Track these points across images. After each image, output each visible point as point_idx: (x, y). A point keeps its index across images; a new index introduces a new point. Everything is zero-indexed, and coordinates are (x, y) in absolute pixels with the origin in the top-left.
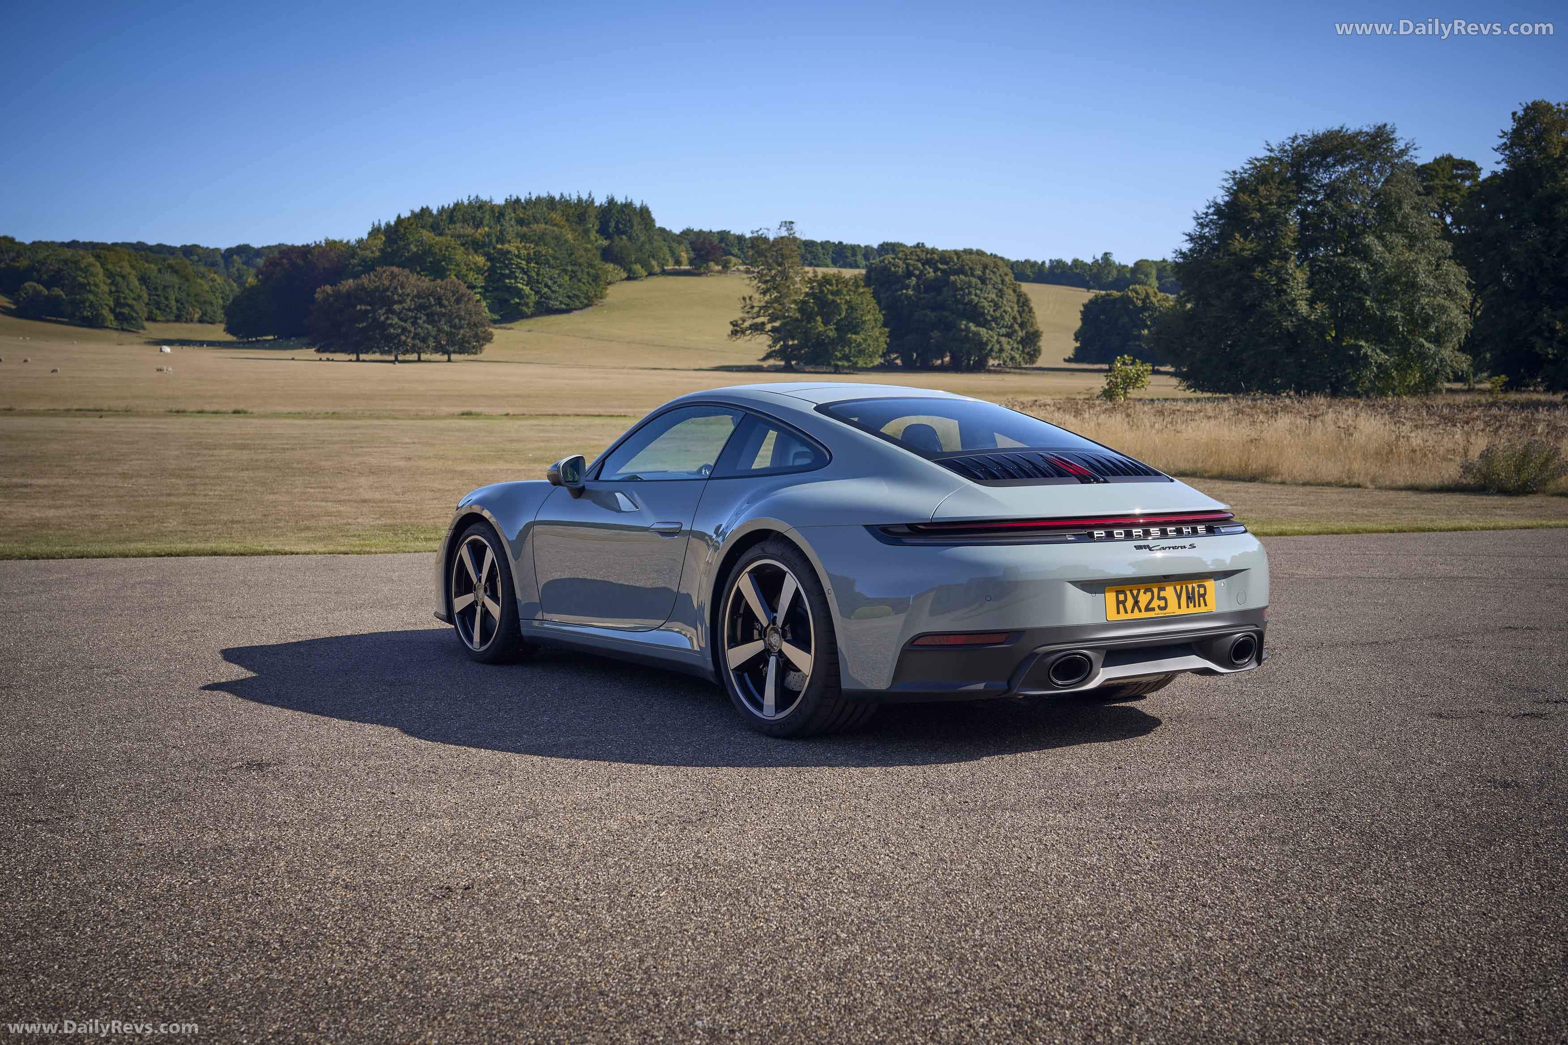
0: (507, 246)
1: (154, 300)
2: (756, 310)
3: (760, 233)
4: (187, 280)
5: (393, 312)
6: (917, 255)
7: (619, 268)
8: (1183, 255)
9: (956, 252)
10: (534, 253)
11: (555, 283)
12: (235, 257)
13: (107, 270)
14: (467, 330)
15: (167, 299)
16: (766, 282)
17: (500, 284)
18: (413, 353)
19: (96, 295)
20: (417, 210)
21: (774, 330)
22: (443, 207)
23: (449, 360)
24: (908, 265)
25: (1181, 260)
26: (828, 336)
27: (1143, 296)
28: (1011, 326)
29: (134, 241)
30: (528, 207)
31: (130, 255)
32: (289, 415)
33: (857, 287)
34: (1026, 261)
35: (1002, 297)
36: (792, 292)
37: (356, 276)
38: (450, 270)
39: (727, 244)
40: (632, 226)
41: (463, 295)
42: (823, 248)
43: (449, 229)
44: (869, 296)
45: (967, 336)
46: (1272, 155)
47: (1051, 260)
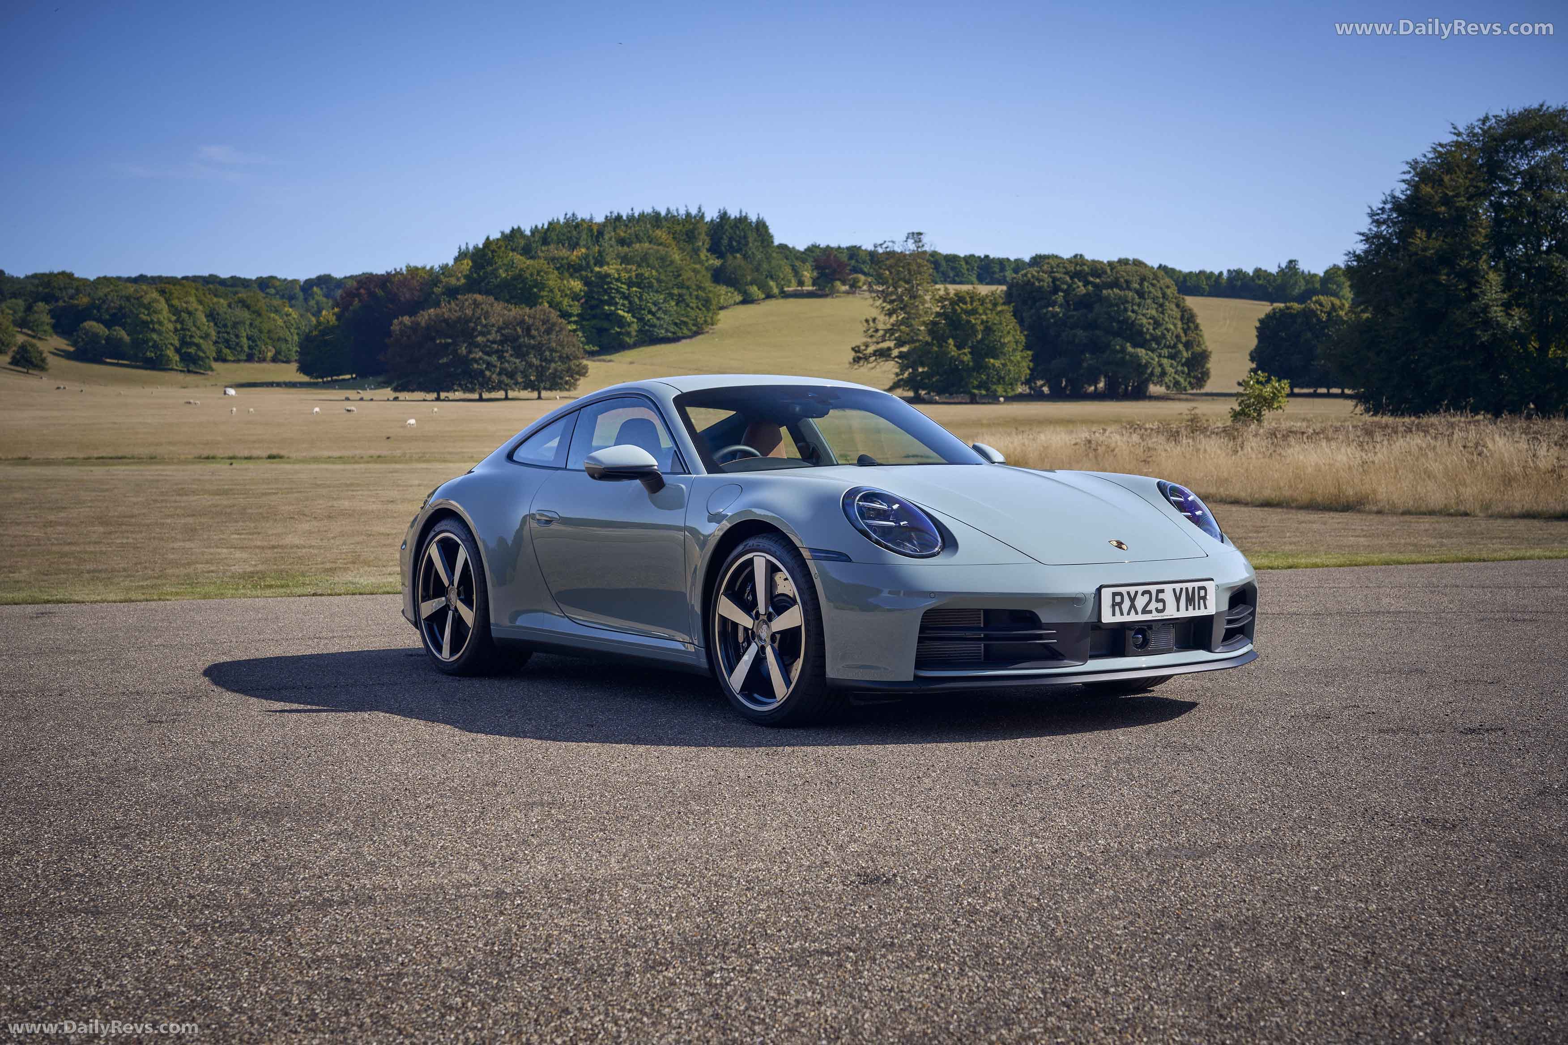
0: (605, 268)
1: (223, 338)
2: (881, 333)
3: (884, 246)
4: (259, 315)
5: (477, 345)
6: (1065, 268)
7: (731, 289)
8: (1358, 258)
9: (1110, 264)
10: (637, 275)
11: (660, 309)
12: (315, 289)
13: (173, 306)
14: (559, 363)
15: (237, 336)
16: (892, 302)
17: (598, 311)
18: (499, 390)
19: (160, 333)
20: (507, 231)
21: (901, 356)
22: (536, 227)
23: (539, 398)
24: (1054, 280)
25: (1355, 263)
26: (962, 362)
27: (1328, 307)
28: (1175, 346)
29: (206, 273)
30: (630, 225)
31: (197, 290)
32: (329, 460)
33: (995, 305)
34: (1200, 272)
35: (1163, 313)
36: (921, 312)
37: (437, 304)
38: (542, 297)
39: (857, 261)
40: (747, 244)
41: (554, 324)
42: (967, 263)
43: (542, 251)
44: (1009, 315)
45: (1123, 358)
46: (1460, 139)
47: (1229, 271)
